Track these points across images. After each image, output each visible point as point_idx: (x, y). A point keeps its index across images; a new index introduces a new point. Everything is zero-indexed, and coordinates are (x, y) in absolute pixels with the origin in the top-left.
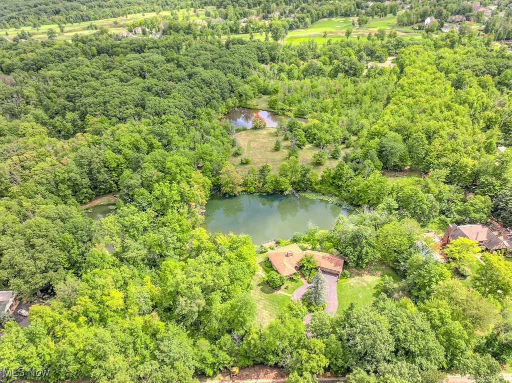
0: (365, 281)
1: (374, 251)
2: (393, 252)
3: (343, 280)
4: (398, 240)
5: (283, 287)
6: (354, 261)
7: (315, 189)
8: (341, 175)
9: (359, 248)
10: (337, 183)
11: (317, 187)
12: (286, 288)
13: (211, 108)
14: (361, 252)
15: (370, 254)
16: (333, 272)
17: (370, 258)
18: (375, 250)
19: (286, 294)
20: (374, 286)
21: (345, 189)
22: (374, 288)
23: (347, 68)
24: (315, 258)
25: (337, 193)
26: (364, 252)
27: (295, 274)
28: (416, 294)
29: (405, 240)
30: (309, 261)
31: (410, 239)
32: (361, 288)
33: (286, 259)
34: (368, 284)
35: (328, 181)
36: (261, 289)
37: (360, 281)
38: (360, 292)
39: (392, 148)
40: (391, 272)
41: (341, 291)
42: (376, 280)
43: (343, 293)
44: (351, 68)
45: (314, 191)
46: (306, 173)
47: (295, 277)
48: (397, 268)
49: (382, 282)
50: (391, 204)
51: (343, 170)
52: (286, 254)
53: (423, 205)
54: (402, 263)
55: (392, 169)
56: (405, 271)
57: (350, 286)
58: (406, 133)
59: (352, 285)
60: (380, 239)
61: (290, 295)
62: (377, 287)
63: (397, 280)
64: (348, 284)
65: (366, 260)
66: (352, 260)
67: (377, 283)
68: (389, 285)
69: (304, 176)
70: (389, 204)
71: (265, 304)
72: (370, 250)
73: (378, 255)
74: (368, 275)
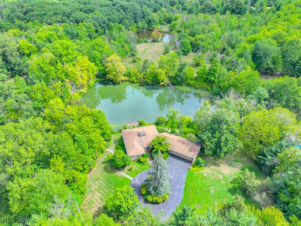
0: (221, 173)
1: (235, 139)
2: (258, 143)
3: (196, 168)
4: (266, 129)
5: (127, 168)
6: (211, 148)
7: (190, 84)
8: (215, 71)
9: (217, 134)
10: (210, 79)
11: (192, 82)
12: (129, 170)
13: (123, 25)
14: (219, 139)
15: (230, 142)
16: (187, 158)
17: (230, 147)
18: (237, 139)
19: (127, 176)
20: (232, 180)
21: (216, 84)
22: (231, 182)
23: (234, 8)
24: (169, 141)
25: (209, 89)
26: (223, 139)
27: (143, 156)
28: (285, 199)
29: (276, 130)
30: (160, 143)
31: (281, 129)
32: (215, 181)
33: (137, 138)
34: (224, 177)
35: (202, 77)
36: (105, 167)
37: (215, 173)
38: (212, 185)
39: (267, 50)
40: (253, 165)
41: (191, 181)
42: (234, 172)
43: (192, 184)
44: (237, 8)
45: (189, 85)
46: (182, 68)
47: (142, 160)
48: (262, 162)
49: (241, 176)
50: (260, 92)
51: (217, 67)
52: (138, 133)
53: (297, 97)
54: (269, 158)
55: (264, 72)
56: (273, 167)
57: (203, 176)
58: (281, 41)
59: (205, 175)
60: (244, 127)
61: (131, 179)
62: (234, 181)
63: (260, 176)
64: (200, 173)
65: (225, 149)
66: (209, 148)
67: (235, 177)
68: (249, 182)
69: (180, 70)
70: (259, 92)
71: (101, 184)
72: (230, 137)
73: (240, 145)
74: (226, 166)
